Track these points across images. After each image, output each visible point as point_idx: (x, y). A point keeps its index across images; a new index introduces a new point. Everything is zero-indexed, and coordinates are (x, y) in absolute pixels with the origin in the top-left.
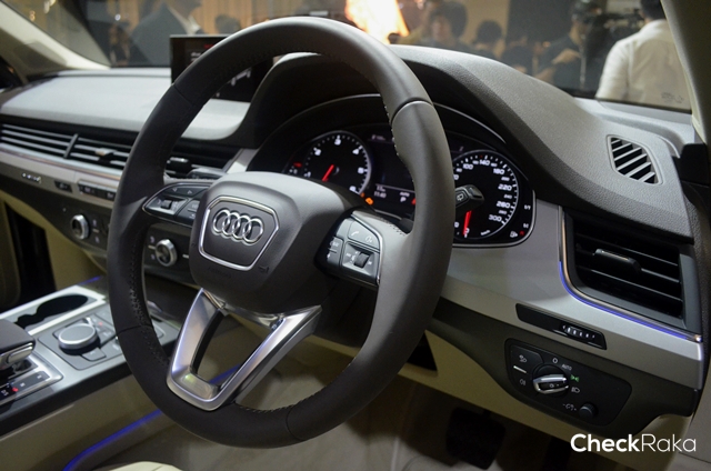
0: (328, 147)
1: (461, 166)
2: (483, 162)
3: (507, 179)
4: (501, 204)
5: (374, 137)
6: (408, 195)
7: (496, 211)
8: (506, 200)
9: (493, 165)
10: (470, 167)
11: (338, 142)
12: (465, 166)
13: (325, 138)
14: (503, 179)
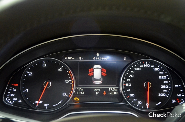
0: (37, 69)
1: (133, 69)
2: (146, 66)
3: (162, 73)
4: (163, 87)
5: (66, 58)
6: (99, 90)
7: (161, 91)
8: (165, 84)
9: (152, 66)
10: (139, 69)
11: (45, 65)
12: (136, 69)
13: (34, 64)
14: (160, 73)
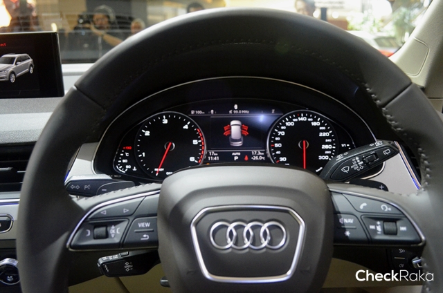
0: (156, 127)
1: (284, 125)
2: (302, 119)
3: (324, 128)
4: (324, 147)
5: (193, 112)
6: (239, 154)
7: (323, 152)
8: (328, 143)
9: (309, 120)
10: (292, 124)
11: (165, 121)
12: (287, 124)
13: (151, 120)
14: (321, 128)
